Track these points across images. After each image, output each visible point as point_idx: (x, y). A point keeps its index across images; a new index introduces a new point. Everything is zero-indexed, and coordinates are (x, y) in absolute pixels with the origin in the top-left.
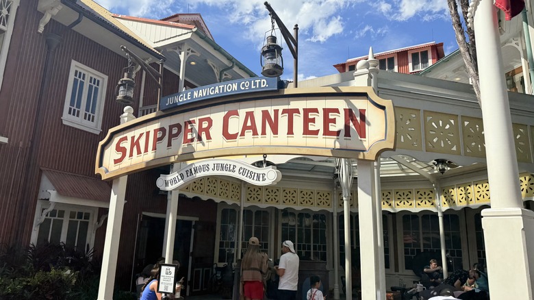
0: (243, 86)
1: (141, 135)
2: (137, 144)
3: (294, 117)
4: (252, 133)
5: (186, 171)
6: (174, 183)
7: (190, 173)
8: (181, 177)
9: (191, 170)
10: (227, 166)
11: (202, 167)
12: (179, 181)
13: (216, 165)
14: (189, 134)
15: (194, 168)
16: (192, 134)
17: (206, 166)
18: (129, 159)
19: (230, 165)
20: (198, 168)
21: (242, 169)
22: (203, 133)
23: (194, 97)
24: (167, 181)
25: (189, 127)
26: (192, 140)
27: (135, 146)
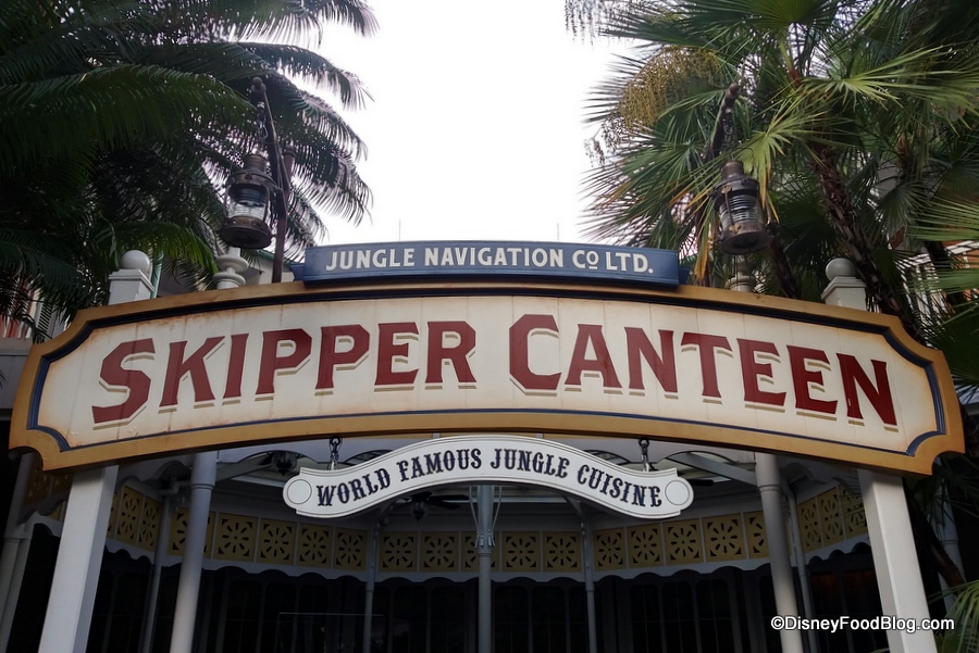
0: (582, 259)
1: (212, 343)
2: (197, 366)
3: (716, 355)
4: (601, 379)
5: (400, 464)
6: (352, 494)
7: (415, 471)
8: (381, 479)
9: (416, 460)
10: (538, 459)
11: (456, 456)
12: (371, 491)
13: (503, 454)
14: (397, 360)
15: (428, 457)
16: (406, 362)
17: (469, 453)
18: (161, 412)
19: (550, 457)
20: (441, 458)
21: (588, 470)
22: (447, 363)
23: (427, 263)
24: (327, 488)
25: (397, 342)
26: (409, 377)
27: (188, 373)
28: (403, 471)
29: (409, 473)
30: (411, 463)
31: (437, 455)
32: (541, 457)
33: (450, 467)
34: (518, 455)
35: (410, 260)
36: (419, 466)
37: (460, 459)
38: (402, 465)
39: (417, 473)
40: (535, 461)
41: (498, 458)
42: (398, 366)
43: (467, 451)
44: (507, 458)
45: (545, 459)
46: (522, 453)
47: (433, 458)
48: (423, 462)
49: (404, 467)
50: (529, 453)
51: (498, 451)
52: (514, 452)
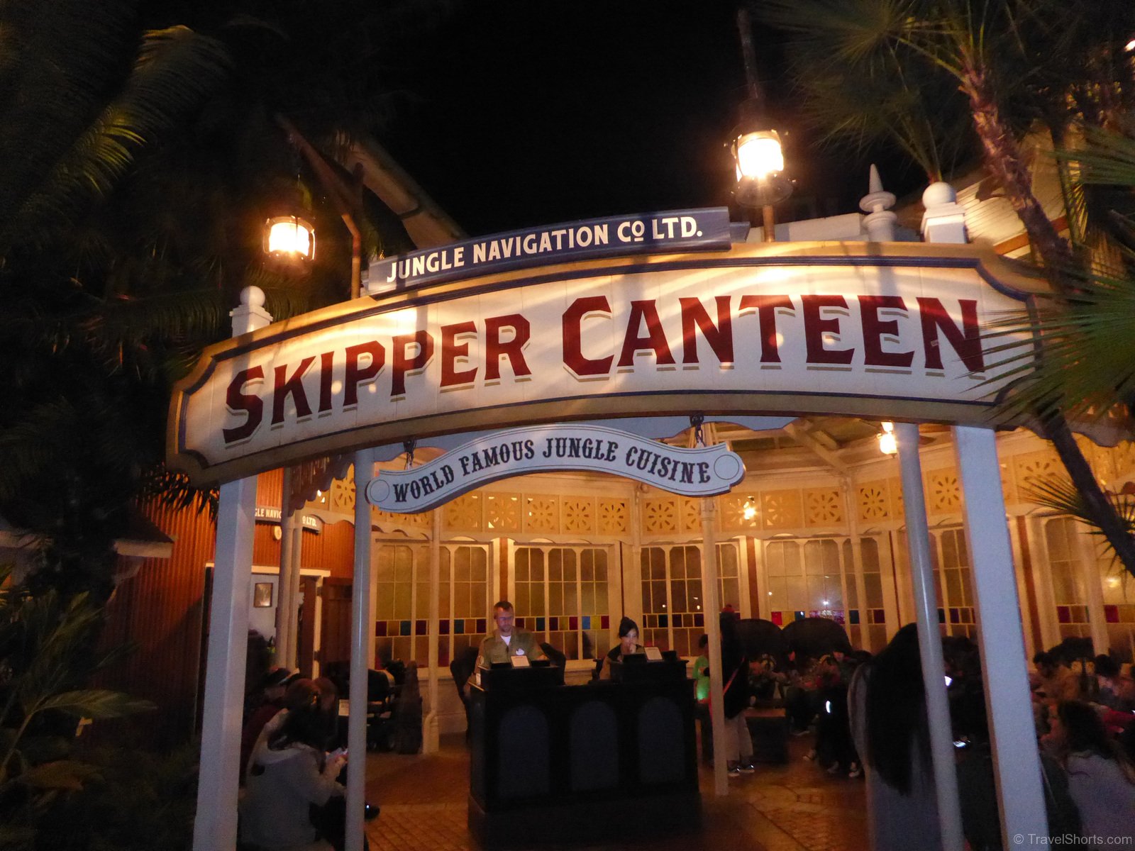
0: (627, 232)
1: (306, 364)
2: (296, 386)
3: (778, 317)
4: (654, 357)
5: (462, 460)
6: (422, 491)
7: (475, 465)
8: (446, 475)
9: (475, 456)
10: (588, 445)
11: (511, 449)
12: (439, 487)
13: (554, 444)
14: (459, 361)
15: (486, 452)
16: (466, 361)
17: (523, 445)
18: (272, 429)
19: (599, 442)
20: (498, 451)
21: (636, 452)
22: (504, 358)
23: (476, 261)
24: (402, 487)
25: (457, 343)
26: (470, 376)
27: (290, 393)
28: (464, 466)
29: (470, 468)
30: (471, 459)
31: (494, 449)
32: (591, 443)
33: (505, 459)
34: (568, 443)
35: (460, 260)
36: (479, 461)
37: (515, 452)
38: (463, 461)
39: (477, 467)
40: (584, 447)
41: (550, 447)
42: (459, 367)
43: (520, 443)
44: (558, 447)
45: (594, 445)
46: (572, 440)
47: (490, 453)
48: (482, 456)
49: (466, 462)
50: (579, 440)
51: (550, 441)
52: (565, 440)
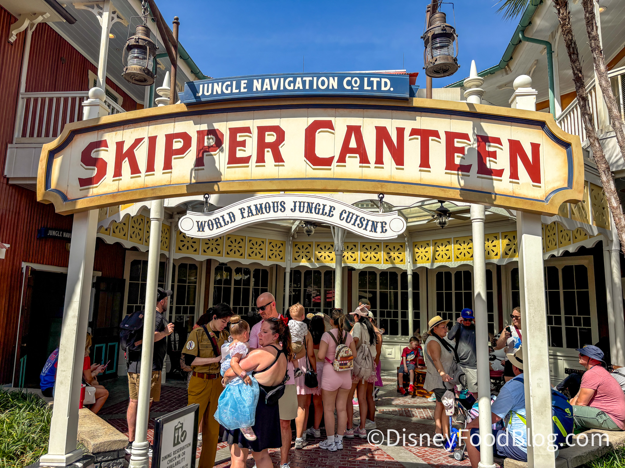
0: (349, 83)
1: (138, 141)
2: (131, 155)
3: (431, 142)
4: (358, 159)
5: (241, 209)
6: (215, 225)
7: (249, 213)
8: (230, 218)
9: (249, 207)
10: (318, 207)
11: (271, 205)
13: (298, 204)
14: (239, 150)
16: (245, 151)
17: (279, 204)
18: (113, 181)
19: (324, 206)
21: (345, 213)
22: (268, 151)
23: (255, 90)
24: (202, 222)
25: (239, 139)
26: (246, 160)
27: (127, 159)
29: (246, 215)
30: (247, 209)
33: (268, 211)
34: (306, 205)
35: (245, 88)
36: (251, 211)
37: (274, 207)
41: (295, 206)
42: (240, 154)
44: (300, 206)
46: (308, 203)
48: (253, 208)
49: (243, 211)
50: (312, 204)
51: (295, 203)
